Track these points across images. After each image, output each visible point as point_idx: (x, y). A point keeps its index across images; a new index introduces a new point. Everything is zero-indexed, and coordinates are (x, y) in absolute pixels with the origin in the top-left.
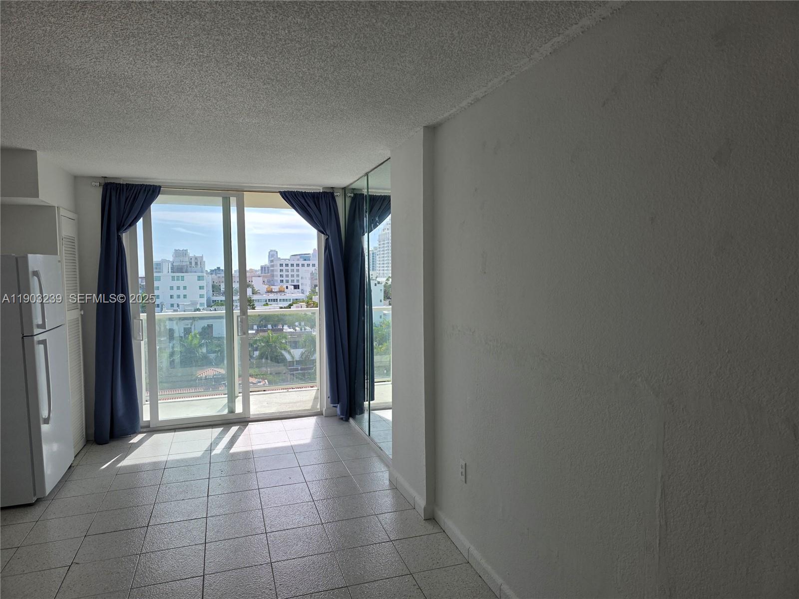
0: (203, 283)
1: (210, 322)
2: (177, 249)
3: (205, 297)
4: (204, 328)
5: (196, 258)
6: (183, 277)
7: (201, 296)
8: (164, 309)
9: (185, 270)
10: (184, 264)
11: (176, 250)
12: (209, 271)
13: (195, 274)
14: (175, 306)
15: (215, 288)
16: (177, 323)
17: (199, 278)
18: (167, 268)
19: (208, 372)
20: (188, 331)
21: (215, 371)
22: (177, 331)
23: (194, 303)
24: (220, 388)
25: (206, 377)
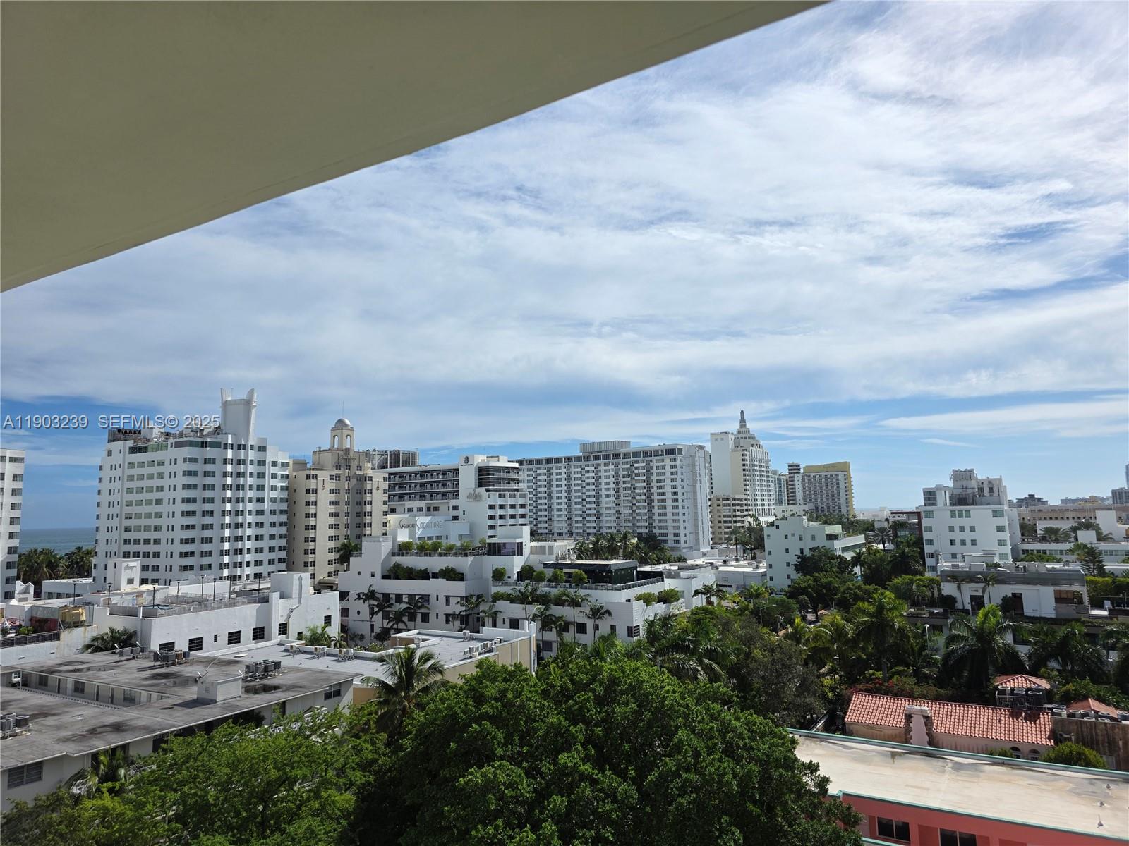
0: (1004, 522)
1: (1018, 589)
2: (957, 469)
3: (1009, 543)
4: (1005, 599)
5: (990, 482)
6: (968, 512)
7: (1002, 543)
8: (940, 561)
9: (971, 501)
10: (969, 491)
11: (955, 471)
12: (1015, 501)
13: (988, 507)
14: (959, 557)
15: (1027, 530)
16: (959, 588)
17: (996, 514)
18: (943, 499)
19: (1016, 681)
20: (978, 602)
21: (1030, 681)
22: (959, 599)
23: (989, 554)
24: (1041, 716)
25: (1012, 690)
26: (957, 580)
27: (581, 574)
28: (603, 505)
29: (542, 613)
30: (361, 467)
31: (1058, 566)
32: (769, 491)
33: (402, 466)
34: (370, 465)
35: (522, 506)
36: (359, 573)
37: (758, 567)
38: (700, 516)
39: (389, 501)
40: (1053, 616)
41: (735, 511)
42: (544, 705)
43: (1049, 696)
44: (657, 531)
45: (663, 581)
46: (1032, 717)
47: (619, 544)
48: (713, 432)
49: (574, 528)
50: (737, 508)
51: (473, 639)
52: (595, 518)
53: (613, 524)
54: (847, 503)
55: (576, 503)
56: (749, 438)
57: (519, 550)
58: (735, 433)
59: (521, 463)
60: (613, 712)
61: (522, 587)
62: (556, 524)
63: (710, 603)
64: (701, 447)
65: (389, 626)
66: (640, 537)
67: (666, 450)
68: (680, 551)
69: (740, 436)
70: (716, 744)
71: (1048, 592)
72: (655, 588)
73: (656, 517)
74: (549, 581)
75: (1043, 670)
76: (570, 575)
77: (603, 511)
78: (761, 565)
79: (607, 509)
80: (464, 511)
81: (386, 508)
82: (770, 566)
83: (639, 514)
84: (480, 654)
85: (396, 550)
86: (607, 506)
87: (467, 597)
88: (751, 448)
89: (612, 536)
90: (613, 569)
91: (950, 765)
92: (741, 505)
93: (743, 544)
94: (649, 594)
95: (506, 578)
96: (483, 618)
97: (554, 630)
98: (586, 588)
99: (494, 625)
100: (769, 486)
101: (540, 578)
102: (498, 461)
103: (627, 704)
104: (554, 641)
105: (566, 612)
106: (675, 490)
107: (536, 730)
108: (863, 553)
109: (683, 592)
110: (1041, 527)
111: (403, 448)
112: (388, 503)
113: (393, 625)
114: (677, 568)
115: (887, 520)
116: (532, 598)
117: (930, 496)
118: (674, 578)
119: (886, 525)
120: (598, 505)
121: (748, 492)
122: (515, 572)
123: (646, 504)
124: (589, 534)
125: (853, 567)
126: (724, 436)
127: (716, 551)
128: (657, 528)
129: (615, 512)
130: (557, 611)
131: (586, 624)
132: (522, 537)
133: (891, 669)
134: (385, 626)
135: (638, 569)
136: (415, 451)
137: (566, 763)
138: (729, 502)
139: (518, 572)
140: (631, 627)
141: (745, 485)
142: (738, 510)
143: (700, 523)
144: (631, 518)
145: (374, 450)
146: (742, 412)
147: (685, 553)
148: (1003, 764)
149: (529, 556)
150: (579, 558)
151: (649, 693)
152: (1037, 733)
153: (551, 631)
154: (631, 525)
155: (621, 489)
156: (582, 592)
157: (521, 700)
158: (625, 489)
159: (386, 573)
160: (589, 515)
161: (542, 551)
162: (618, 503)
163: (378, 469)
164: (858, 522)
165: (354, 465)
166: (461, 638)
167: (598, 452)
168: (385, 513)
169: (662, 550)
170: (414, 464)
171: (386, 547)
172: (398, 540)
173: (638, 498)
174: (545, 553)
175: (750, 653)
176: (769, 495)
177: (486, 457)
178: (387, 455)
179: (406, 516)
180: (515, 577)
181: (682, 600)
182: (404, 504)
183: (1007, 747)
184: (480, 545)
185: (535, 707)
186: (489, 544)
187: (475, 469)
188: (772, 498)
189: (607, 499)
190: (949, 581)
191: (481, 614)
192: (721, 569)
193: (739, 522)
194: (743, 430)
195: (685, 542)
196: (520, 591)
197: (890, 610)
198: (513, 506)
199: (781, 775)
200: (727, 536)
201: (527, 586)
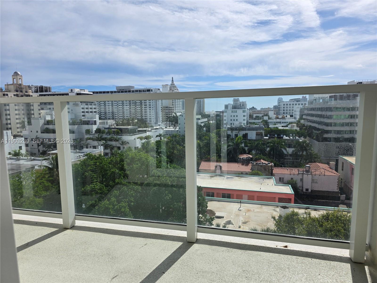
0: (245, 114)
1: (247, 132)
2: (235, 98)
3: (246, 120)
4: (243, 135)
5: (243, 102)
6: (236, 111)
7: (244, 120)
8: (227, 125)
9: (237, 108)
10: (237, 105)
12: (249, 109)
13: (242, 109)
14: (233, 124)
15: (251, 116)
16: (232, 132)
17: (244, 112)
18: (230, 107)
19: (244, 156)
20: (236, 136)
21: (247, 156)
22: (232, 135)
23: (240, 123)
24: (249, 164)
25: (243, 158)
26: (232, 130)
27: (118, 131)
28: (125, 109)
29: (104, 144)
30: (27, 91)
31: (258, 126)
32: (180, 105)
33: (45, 92)
34: (31, 91)
35: (95, 108)
36: (31, 131)
37: (176, 128)
38: (158, 113)
39: (40, 105)
40: (255, 139)
41: (169, 111)
42: (110, 166)
43: (251, 159)
44: (144, 118)
45: (146, 133)
46: (247, 165)
47: (131, 122)
48: (163, 84)
49: (114, 117)
50: (170, 110)
51: (80, 152)
52: (122, 113)
53: (129, 115)
54: (203, 109)
55: (115, 108)
56: (175, 87)
57: (95, 123)
58: (170, 85)
59: (94, 93)
60: (133, 167)
61: (97, 135)
62: (107, 115)
63: (161, 139)
64: (159, 89)
65: (46, 150)
66: (138, 119)
67: (147, 90)
68: (151, 124)
69: (172, 86)
70: (164, 173)
71: (254, 132)
72: (144, 135)
73: (143, 113)
74: (107, 133)
75: (251, 153)
76: (114, 131)
77: (125, 111)
78: (177, 128)
79: (126, 110)
80: (72, 110)
81: (39, 108)
82: (180, 128)
83: (138, 112)
84: (83, 157)
85: (46, 123)
86: (126, 109)
87: (76, 139)
88: (175, 90)
89: (128, 119)
90: (129, 129)
91: (226, 178)
92: (171, 109)
93: (172, 122)
94: (142, 137)
95: (91, 133)
96: (82, 146)
97: (109, 149)
98: (120, 135)
99: (87, 148)
100: (180, 103)
101: (103, 132)
102: (84, 91)
103: (137, 164)
104: (109, 153)
105: (114, 143)
106: (150, 104)
107: (107, 174)
108: (207, 124)
109: (153, 136)
110: (254, 116)
111: (44, 85)
112: (40, 106)
113: (47, 150)
114: (150, 129)
115: (214, 114)
116: (101, 139)
117: (226, 107)
118: (150, 132)
119: (213, 115)
120: (123, 109)
121: (174, 105)
122: (94, 131)
123: (140, 109)
124: (120, 118)
125: (203, 128)
126: (166, 86)
127: (163, 124)
128: (144, 116)
129: (129, 111)
130: (110, 143)
131: (120, 147)
132: (96, 118)
133: (212, 155)
134: (44, 150)
135: (138, 129)
136: (50, 86)
137: (118, 182)
138: (167, 108)
139: (95, 131)
140: (136, 147)
141: (173, 103)
142: (170, 111)
143: (158, 115)
144: (135, 113)
145: (32, 85)
146: (172, 78)
147: (153, 125)
148: (239, 176)
149: (99, 125)
150: (117, 126)
151: (144, 161)
152: (247, 169)
153: (108, 149)
154: (135, 115)
155: (131, 103)
156: (119, 137)
157: (102, 165)
158: (133, 103)
159: (43, 131)
160: (120, 112)
161: (104, 123)
162: (130, 108)
163: (34, 92)
164: (206, 115)
165: (24, 91)
166: (75, 152)
167: (123, 90)
168: (39, 110)
169: (146, 124)
170: (50, 91)
171: (42, 122)
172: (47, 119)
173: (137, 106)
174: (104, 124)
175: (173, 152)
176: (180, 106)
177: (79, 90)
178: (38, 87)
179: (48, 111)
180: (94, 132)
181: (152, 139)
182: (47, 106)
183: (240, 173)
184: (80, 121)
185: (107, 167)
186: (83, 121)
187: (75, 94)
188: (181, 107)
189: (126, 107)
190: (230, 130)
191: (82, 145)
192: (164, 129)
193: (170, 115)
194: (173, 84)
195: (153, 121)
196: (96, 137)
197: (213, 138)
198: (91, 108)
199: (182, 180)
200: (166, 119)
201: (99, 135)
